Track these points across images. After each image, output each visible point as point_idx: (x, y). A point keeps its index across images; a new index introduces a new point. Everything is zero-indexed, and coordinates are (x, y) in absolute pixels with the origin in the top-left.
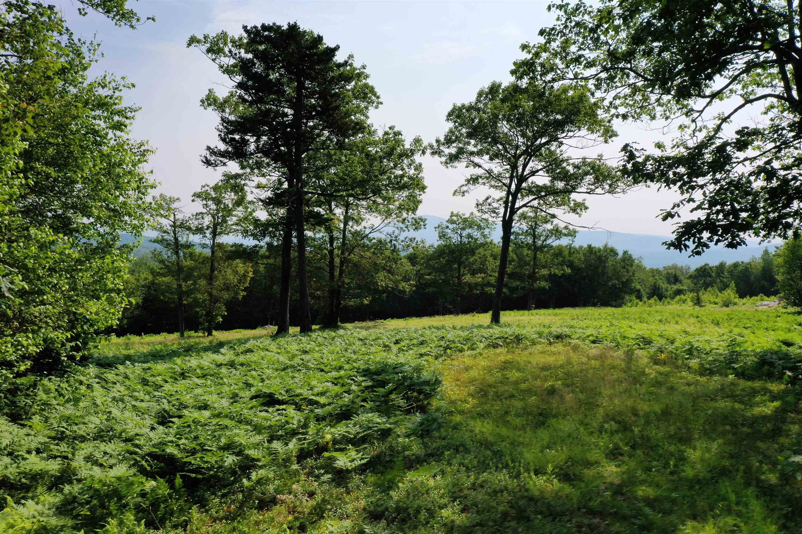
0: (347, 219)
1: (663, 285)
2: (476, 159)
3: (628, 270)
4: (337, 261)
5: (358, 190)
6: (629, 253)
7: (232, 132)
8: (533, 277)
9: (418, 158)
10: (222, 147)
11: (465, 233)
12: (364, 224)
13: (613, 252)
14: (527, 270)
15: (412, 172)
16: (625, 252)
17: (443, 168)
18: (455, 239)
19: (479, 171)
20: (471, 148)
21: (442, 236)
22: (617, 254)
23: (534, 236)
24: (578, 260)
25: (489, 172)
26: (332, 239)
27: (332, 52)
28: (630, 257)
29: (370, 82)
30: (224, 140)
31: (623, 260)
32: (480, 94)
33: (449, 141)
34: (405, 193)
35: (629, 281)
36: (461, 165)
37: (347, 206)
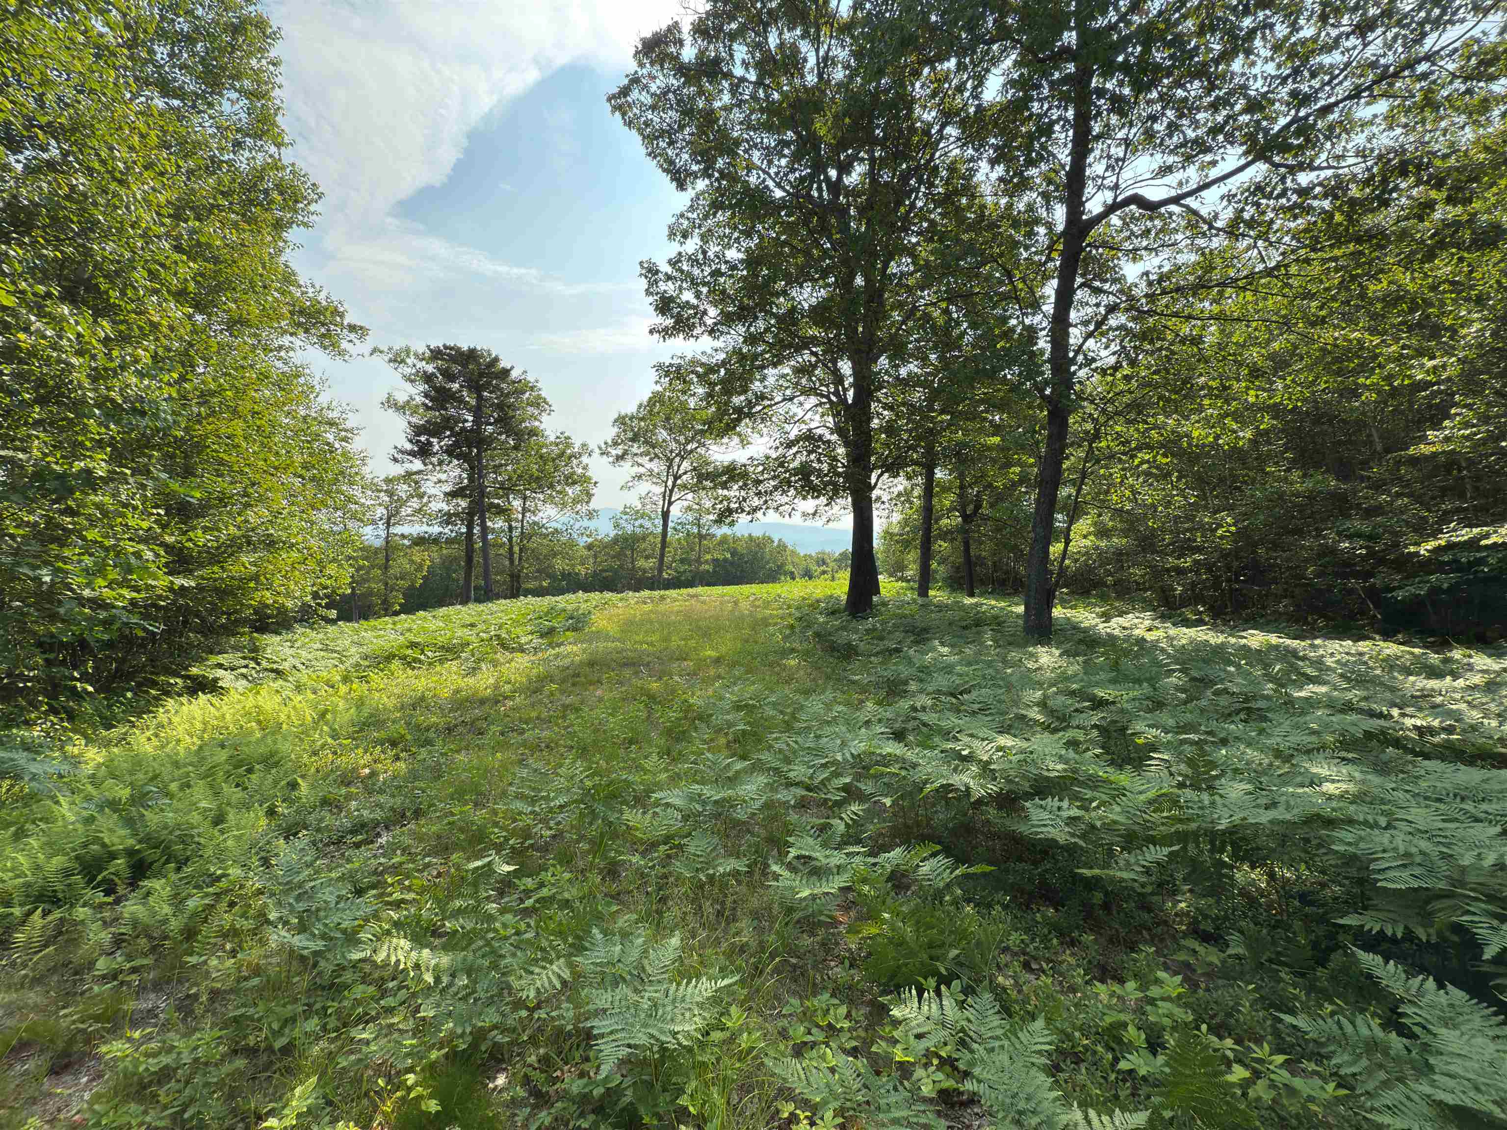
0: (525, 510)
1: (814, 567)
2: (639, 460)
3: (782, 555)
4: (516, 549)
5: (534, 485)
7: (419, 435)
8: (698, 561)
9: (585, 459)
10: (408, 446)
11: (637, 524)
12: (541, 514)
14: (693, 556)
15: (580, 471)
17: (611, 467)
18: (629, 529)
19: (642, 470)
20: (635, 450)
21: (617, 526)
23: (699, 526)
24: (741, 548)
25: (651, 471)
26: (511, 528)
27: (506, 372)
28: (785, 544)
29: (543, 394)
30: (411, 441)
31: (779, 546)
32: (640, 406)
33: (615, 444)
34: (578, 488)
35: (784, 564)
36: (627, 465)
37: (525, 498)
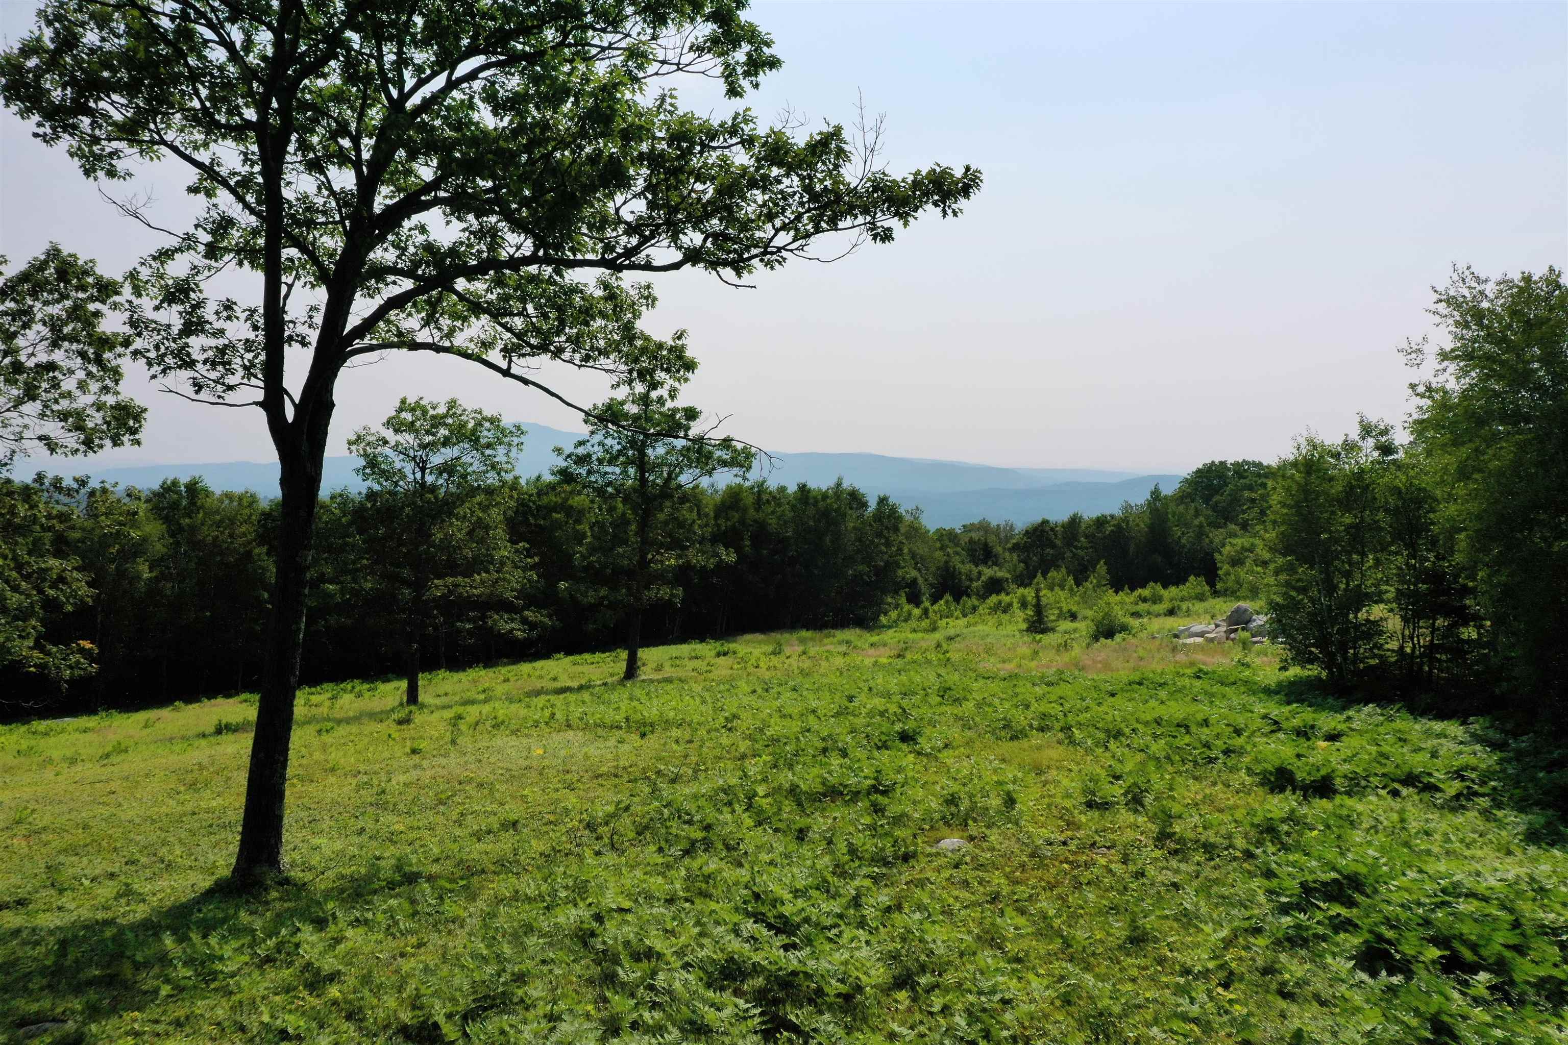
1: (963, 566)
3: (887, 539)
6: (891, 501)
8: (639, 573)
13: (856, 499)
16: (883, 501)
18: (407, 475)
22: (864, 505)
23: (643, 467)
24: (777, 519)
28: (893, 510)
31: (879, 516)
35: (892, 565)
